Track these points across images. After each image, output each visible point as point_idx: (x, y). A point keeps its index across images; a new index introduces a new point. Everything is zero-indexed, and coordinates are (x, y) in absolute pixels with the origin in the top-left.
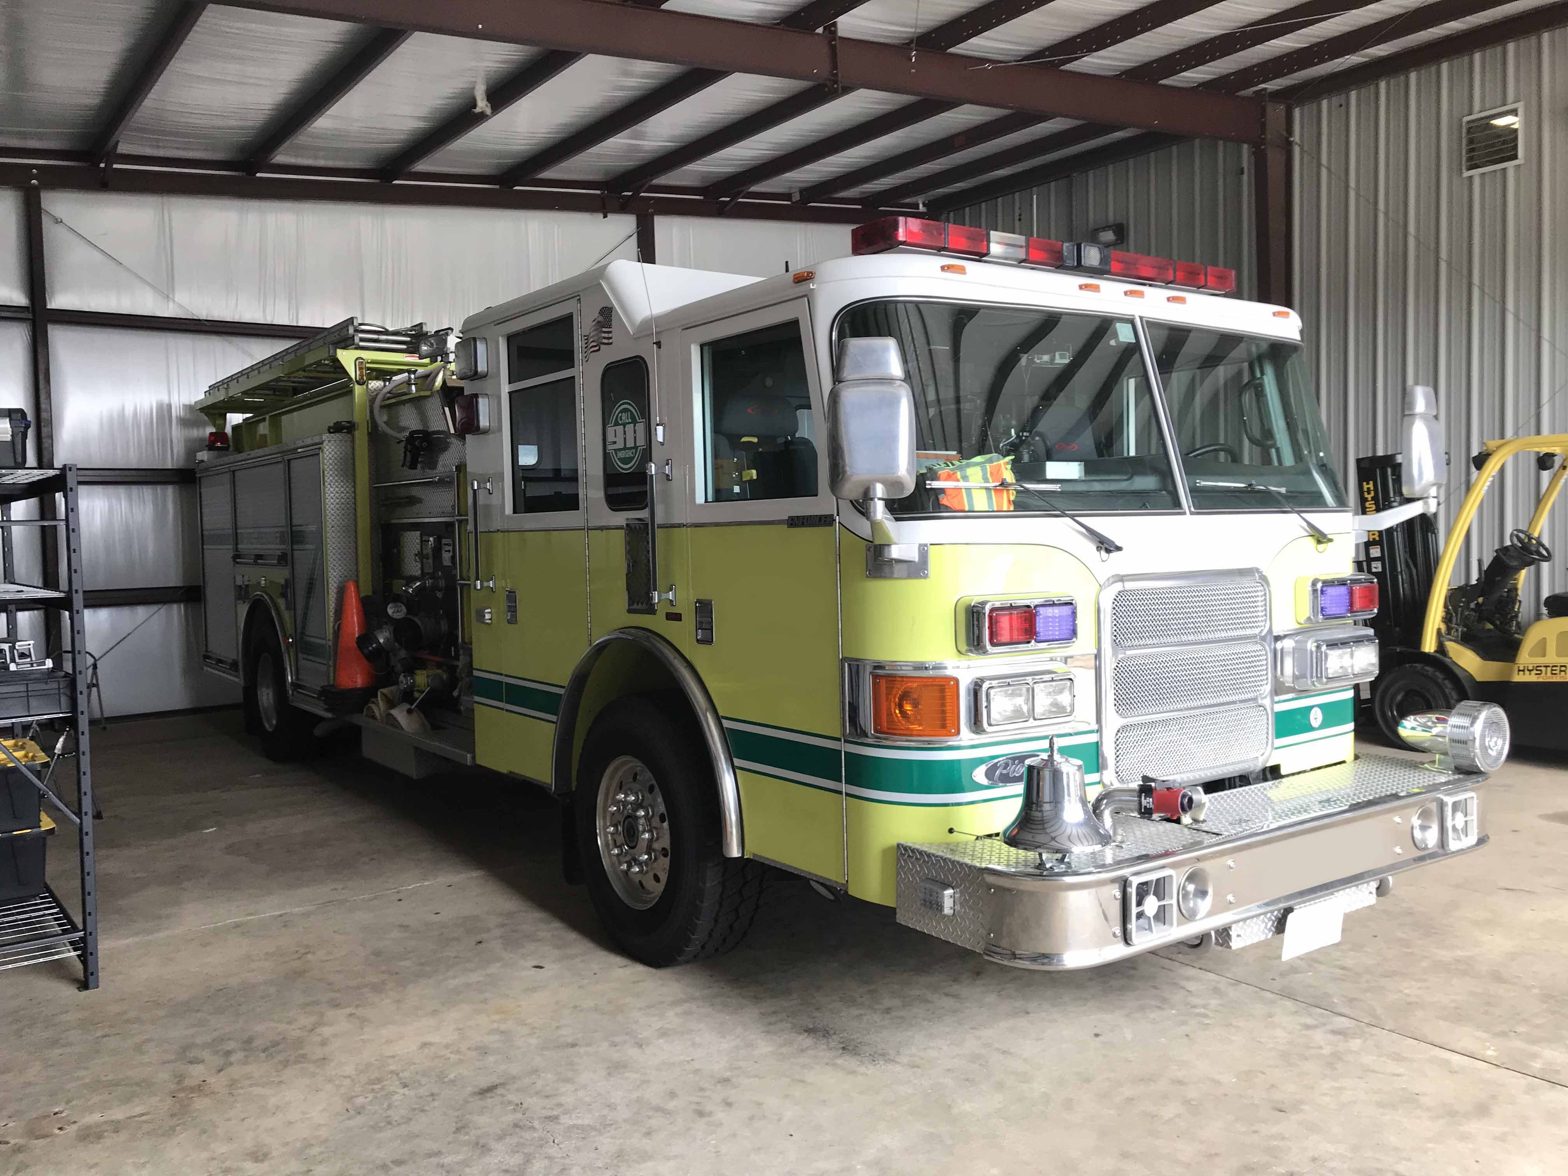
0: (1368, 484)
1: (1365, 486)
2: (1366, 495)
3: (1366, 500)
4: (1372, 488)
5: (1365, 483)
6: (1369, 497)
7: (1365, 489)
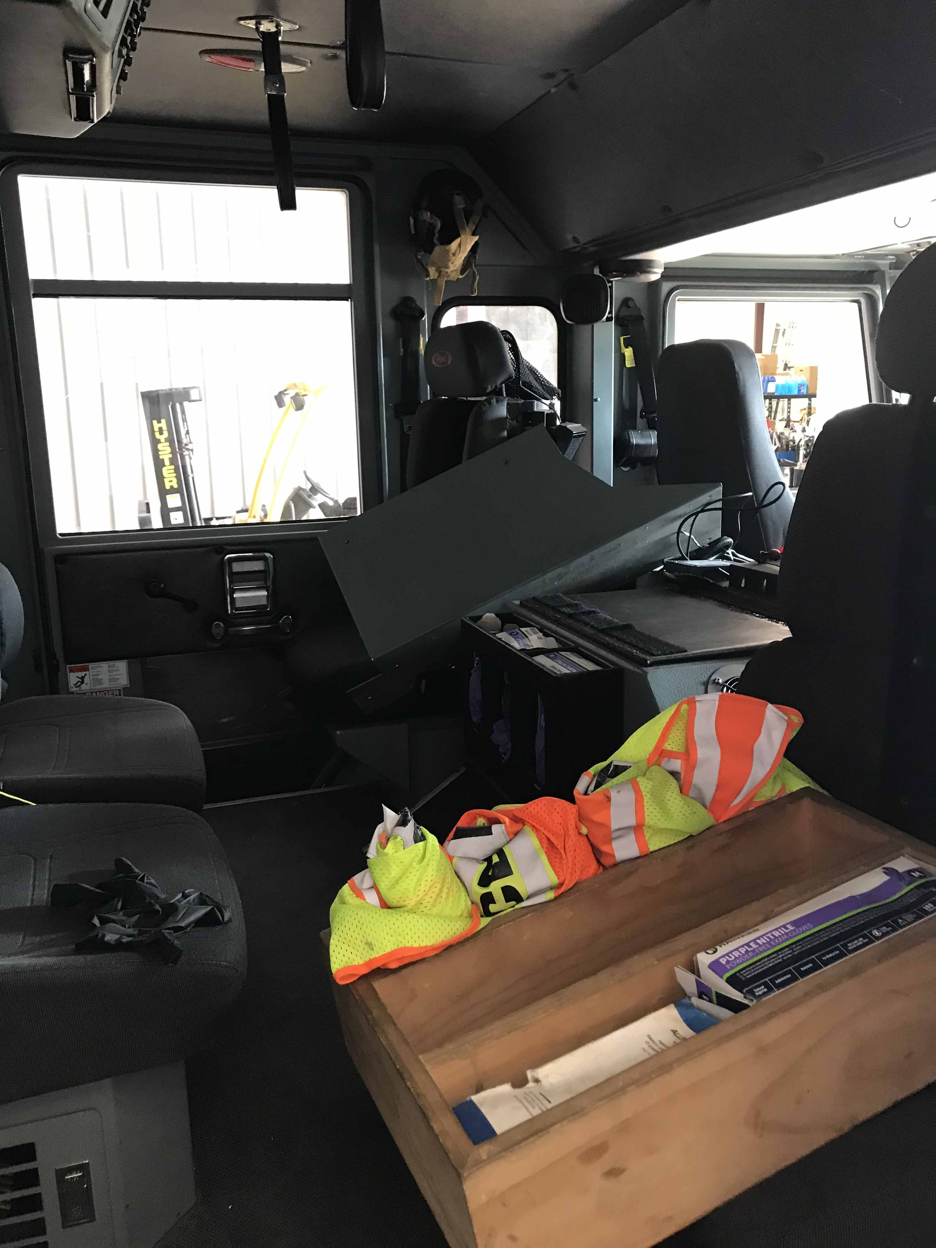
0: (159, 422)
1: (156, 425)
2: (157, 435)
3: (159, 441)
4: (165, 428)
5: (155, 422)
6: (162, 438)
7: (156, 429)
